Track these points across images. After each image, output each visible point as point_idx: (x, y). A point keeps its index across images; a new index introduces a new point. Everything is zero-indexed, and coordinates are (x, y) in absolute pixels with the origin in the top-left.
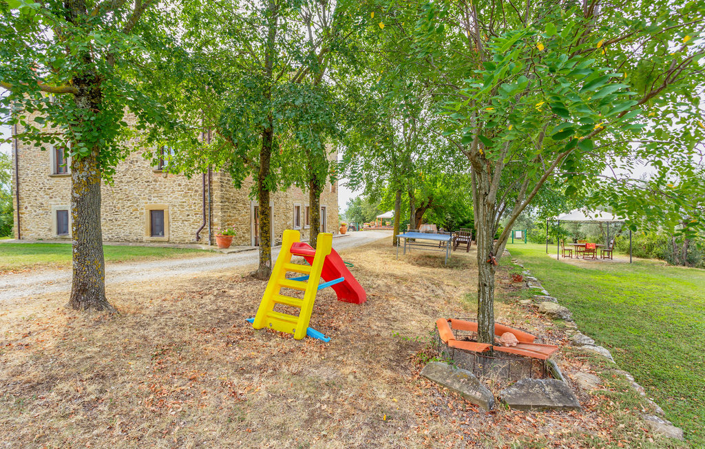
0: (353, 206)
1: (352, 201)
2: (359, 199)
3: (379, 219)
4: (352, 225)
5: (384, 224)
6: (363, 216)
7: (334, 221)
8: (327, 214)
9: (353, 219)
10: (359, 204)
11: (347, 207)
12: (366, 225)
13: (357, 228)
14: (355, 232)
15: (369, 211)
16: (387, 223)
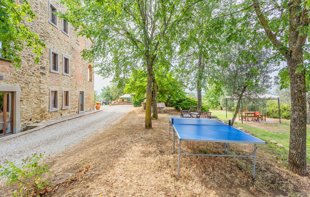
0: (105, 91)
1: (105, 88)
2: (108, 87)
3: (120, 98)
4: (104, 101)
5: (123, 101)
6: (111, 96)
7: (91, 101)
8: (85, 96)
9: (105, 98)
10: (109, 90)
11: (101, 92)
12: (113, 102)
13: (107, 103)
14: (106, 105)
15: (114, 94)
16: (125, 100)
